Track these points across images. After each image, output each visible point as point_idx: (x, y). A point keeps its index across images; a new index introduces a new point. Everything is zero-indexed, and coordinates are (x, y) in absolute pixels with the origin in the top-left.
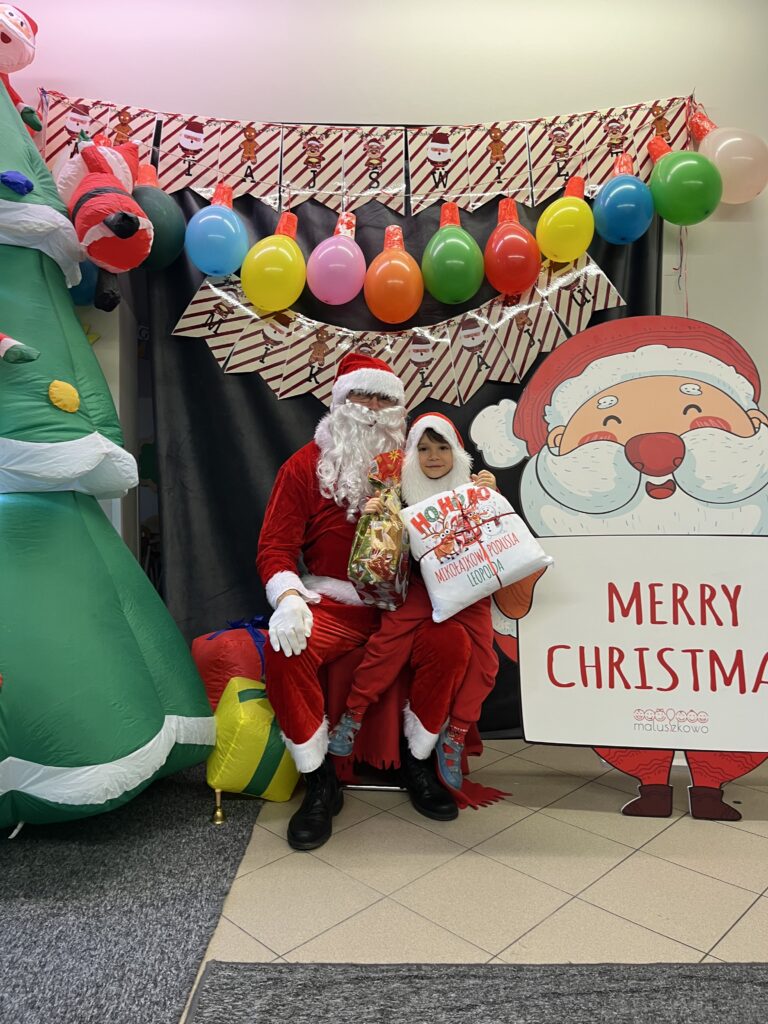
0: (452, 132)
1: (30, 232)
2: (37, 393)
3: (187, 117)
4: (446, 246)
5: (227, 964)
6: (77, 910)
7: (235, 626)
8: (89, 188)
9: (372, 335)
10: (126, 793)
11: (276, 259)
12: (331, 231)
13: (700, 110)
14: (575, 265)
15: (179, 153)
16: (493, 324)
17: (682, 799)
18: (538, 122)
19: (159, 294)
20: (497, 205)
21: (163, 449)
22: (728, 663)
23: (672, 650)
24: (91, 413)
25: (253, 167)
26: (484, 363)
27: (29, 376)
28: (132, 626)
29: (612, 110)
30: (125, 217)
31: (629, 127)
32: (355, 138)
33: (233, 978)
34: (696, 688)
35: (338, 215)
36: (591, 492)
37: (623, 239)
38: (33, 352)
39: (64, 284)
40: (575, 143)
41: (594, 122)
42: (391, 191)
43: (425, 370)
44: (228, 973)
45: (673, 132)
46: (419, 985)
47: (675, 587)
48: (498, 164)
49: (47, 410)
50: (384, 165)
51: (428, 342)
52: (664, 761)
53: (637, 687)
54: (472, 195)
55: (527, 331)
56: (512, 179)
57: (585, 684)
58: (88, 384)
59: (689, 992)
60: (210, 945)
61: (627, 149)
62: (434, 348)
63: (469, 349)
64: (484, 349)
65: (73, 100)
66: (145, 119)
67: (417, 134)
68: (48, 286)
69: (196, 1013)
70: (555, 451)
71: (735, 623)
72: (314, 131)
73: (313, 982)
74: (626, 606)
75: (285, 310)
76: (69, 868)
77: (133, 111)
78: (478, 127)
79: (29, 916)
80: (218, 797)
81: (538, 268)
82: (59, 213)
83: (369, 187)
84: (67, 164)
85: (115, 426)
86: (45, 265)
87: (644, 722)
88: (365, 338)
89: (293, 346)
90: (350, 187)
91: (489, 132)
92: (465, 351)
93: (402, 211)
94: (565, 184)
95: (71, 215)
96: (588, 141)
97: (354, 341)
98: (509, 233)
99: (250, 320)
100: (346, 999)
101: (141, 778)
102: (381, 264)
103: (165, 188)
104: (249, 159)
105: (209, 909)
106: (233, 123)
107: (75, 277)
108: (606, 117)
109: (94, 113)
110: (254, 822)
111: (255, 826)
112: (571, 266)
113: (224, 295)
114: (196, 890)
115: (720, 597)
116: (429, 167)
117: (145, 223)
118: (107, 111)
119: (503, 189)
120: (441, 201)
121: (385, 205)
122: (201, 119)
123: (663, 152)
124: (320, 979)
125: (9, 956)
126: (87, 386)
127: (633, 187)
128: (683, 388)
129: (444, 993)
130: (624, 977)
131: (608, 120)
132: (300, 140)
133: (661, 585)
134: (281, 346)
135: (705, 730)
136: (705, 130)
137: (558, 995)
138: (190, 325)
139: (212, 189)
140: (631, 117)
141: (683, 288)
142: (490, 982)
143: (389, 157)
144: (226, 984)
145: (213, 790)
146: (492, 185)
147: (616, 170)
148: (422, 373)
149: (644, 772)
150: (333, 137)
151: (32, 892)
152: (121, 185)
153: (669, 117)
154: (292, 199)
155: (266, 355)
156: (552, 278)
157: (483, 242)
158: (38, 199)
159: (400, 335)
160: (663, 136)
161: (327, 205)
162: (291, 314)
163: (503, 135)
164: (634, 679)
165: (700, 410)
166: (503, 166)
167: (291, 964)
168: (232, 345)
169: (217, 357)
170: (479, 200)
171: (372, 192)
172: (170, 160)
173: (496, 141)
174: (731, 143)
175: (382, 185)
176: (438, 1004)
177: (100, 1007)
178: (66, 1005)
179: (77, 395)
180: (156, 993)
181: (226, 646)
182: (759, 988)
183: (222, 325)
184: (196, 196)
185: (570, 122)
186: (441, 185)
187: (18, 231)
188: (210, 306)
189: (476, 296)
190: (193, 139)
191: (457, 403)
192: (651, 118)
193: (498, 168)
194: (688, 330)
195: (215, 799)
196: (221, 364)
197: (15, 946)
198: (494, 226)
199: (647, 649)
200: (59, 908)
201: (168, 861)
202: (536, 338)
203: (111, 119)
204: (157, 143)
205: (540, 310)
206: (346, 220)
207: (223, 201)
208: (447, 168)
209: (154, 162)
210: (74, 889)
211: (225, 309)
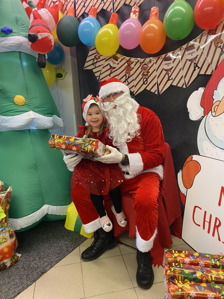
9: (148, 60)
16: (202, 46)
24: (30, 105)
26: (197, 66)
43: (169, 72)
49: (13, 105)
51: (172, 59)
55: (220, 47)
58: (32, 94)
63: (190, 60)
64: (197, 60)
70: (214, 114)
75: (116, 54)
88: (145, 61)
89: (119, 68)
92: (188, 61)
97: (141, 63)
99: (105, 60)
102: (146, 26)
110: (79, 245)
138: (88, 65)
148: (168, 74)
155: (111, 73)
158: (15, 34)
159: (159, 58)
161: (130, 5)
168: (100, 71)
169: (96, 76)
172: (79, 3)
179: (24, 99)
187: (6, 47)
188: (93, 57)
191: (184, 87)
206: (134, 10)
209: (75, 6)
211: (97, 57)
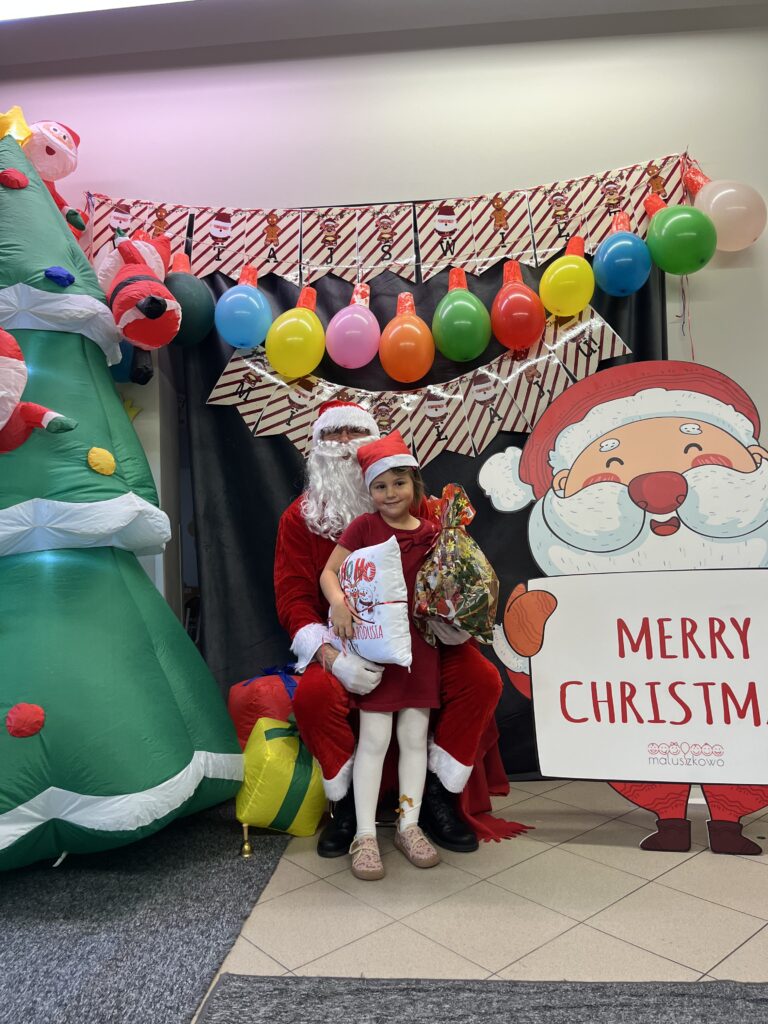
0: (457, 204)
1: (71, 318)
2: (79, 459)
3: (216, 210)
4: (455, 309)
5: (239, 976)
6: (109, 930)
7: (269, 672)
8: (124, 278)
9: (390, 394)
10: (156, 820)
11: (297, 329)
12: (347, 301)
13: (695, 166)
14: (580, 319)
15: (210, 241)
16: (503, 379)
17: (700, 832)
18: (537, 190)
19: (194, 367)
20: (502, 268)
21: (201, 510)
22: (741, 697)
23: (683, 683)
24: (127, 476)
25: (275, 249)
26: (496, 414)
27: (72, 444)
28: (164, 669)
29: (608, 173)
30: (153, 300)
31: (625, 187)
32: (368, 217)
33: (242, 988)
34: (710, 721)
35: (354, 286)
36: (596, 531)
37: (623, 291)
38: (71, 421)
39: (106, 363)
40: (574, 206)
41: (591, 185)
42: (402, 261)
43: (440, 424)
44: (238, 984)
45: (669, 188)
46: (415, 998)
47: (684, 621)
48: (502, 230)
49: (87, 474)
50: (395, 238)
51: (442, 399)
52: (680, 795)
53: (650, 721)
54: (478, 260)
55: (537, 383)
56: (516, 243)
57: (598, 719)
58: (124, 450)
59: (679, 1008)
60: (226, 962)
61: (624, 209)
62: (448, 404)
63: (481, 403)
64: (496, 403)
65: (115, 201)
66: (180, 214)
67: (425, 208)
68: (88, 365)
69: (205, 1019)
70: (561, 493)
71: (746, 655)
72: (330, 213)
73: (316, 993)
74: (635, 641)
75: (308, 376)
76: (106, 895)
77: (168, 208)
78: (481, 198)
79: (65, 935)
80: (246, 832)
81: (543, 324)
82: (97, 301)
83: (382, 259)
84: (106, 258)
85: (150, 487)
86: (87, 347)
87: (659, 756)
88: (383, 397)
90: (364, 261)
91: (492, 202)
92: (478, 405)
93: (413, 279)
94: (566, 244)
95: (109, 302)
96: (586, 203)
97: (373, 401)
98: (514, 292)
99: (276, 387)
100: (345, 1008)
101: (170, 806)
102: (394, 328)
103: (196, 274)
104: (272, 241)
105: (228, 930)
106: (257, 212)
107: (116, 356)
108: (602, 180)
109: (134, 211)
110: (281, 855)
111: (282, 861)
112: (576, 319)
113: (251, 365)
114: (219, 914)
115: (730, 628)
116: (436, 237)
117: (173, 305)
118: (145, 209)
119: (508, 253)
120: (449, 268)
121: (397, 275)
122: (229, 210)
123: (657, 208)
124: (322, 990)
125: (45, 968)
126: (124, 452)
127: (630, 243)
128: (683, 428)
129: (439, 1005)
130: (616, 993)
131: (605, 182)
132: (318, 222)
133: (669, 620)
134: (305, 409)
135: (720, 763)
136: (699, 184)
137: (549, 1008)
138: (223, 393)
139: (239, 270)
140: (627, 178)
141: (686, 333)
142: (483, 995)
143: (399, 231)
144: (235, 993)
145: (241, 824)
146: (496, 249)
147: (614, 228)
148: (438, 428)
149: (660, 806)
150: (347, 217)
151: (70, 913)
152: (153, 273)
153: (664, 175)
154: (311, 275)
155: (292, 418)
156: (558, 332)
157: (489, 303)
158: (79, 290)
159: (415, 393)
160: (659, 193)
161: (344, 278)
162: (313, 379)
163: (505, 203)
164: (647, 713)
165: (700, 449)
166: (506, 232)
167: (297, 978)
168: (260, 410)
169: (247, 422)
170: (485, 263)
171: (384, 264)
172: (202, 248)
173: (499, 209)
174: (723, 196)
175: (394, 255)
176: (431, 1014)
177: (120, 1009)
178: (90, 1004)
179: (113, 459)
180: (171, 999)
181: (258, 691)
182: (751, 1005)
183: (252, 393)
184: (226, 278)
185: (569, 187)
186: (449, 253)
187: (60, 318)
188: (239, 376)
189: (484, 354)
190: (221, 229)
191: (472, 454)
192: (647, 177)
193: (502, 234)
194: (685, 372)
195: (242, 833)
196: (251, 428)
197: (51, 959)
198: (500, 287)
199: (659, 683)
200: (94, 928)
201: (196, 889)
202: (545, 389)
203: (150, 216)
204: (190, 234)
205: (548, 363)
206: (360, 291)
207: (248, 280)
208: (453, 237)
209: (188, 251)
210: (109, 912)
211: (253, 378)
